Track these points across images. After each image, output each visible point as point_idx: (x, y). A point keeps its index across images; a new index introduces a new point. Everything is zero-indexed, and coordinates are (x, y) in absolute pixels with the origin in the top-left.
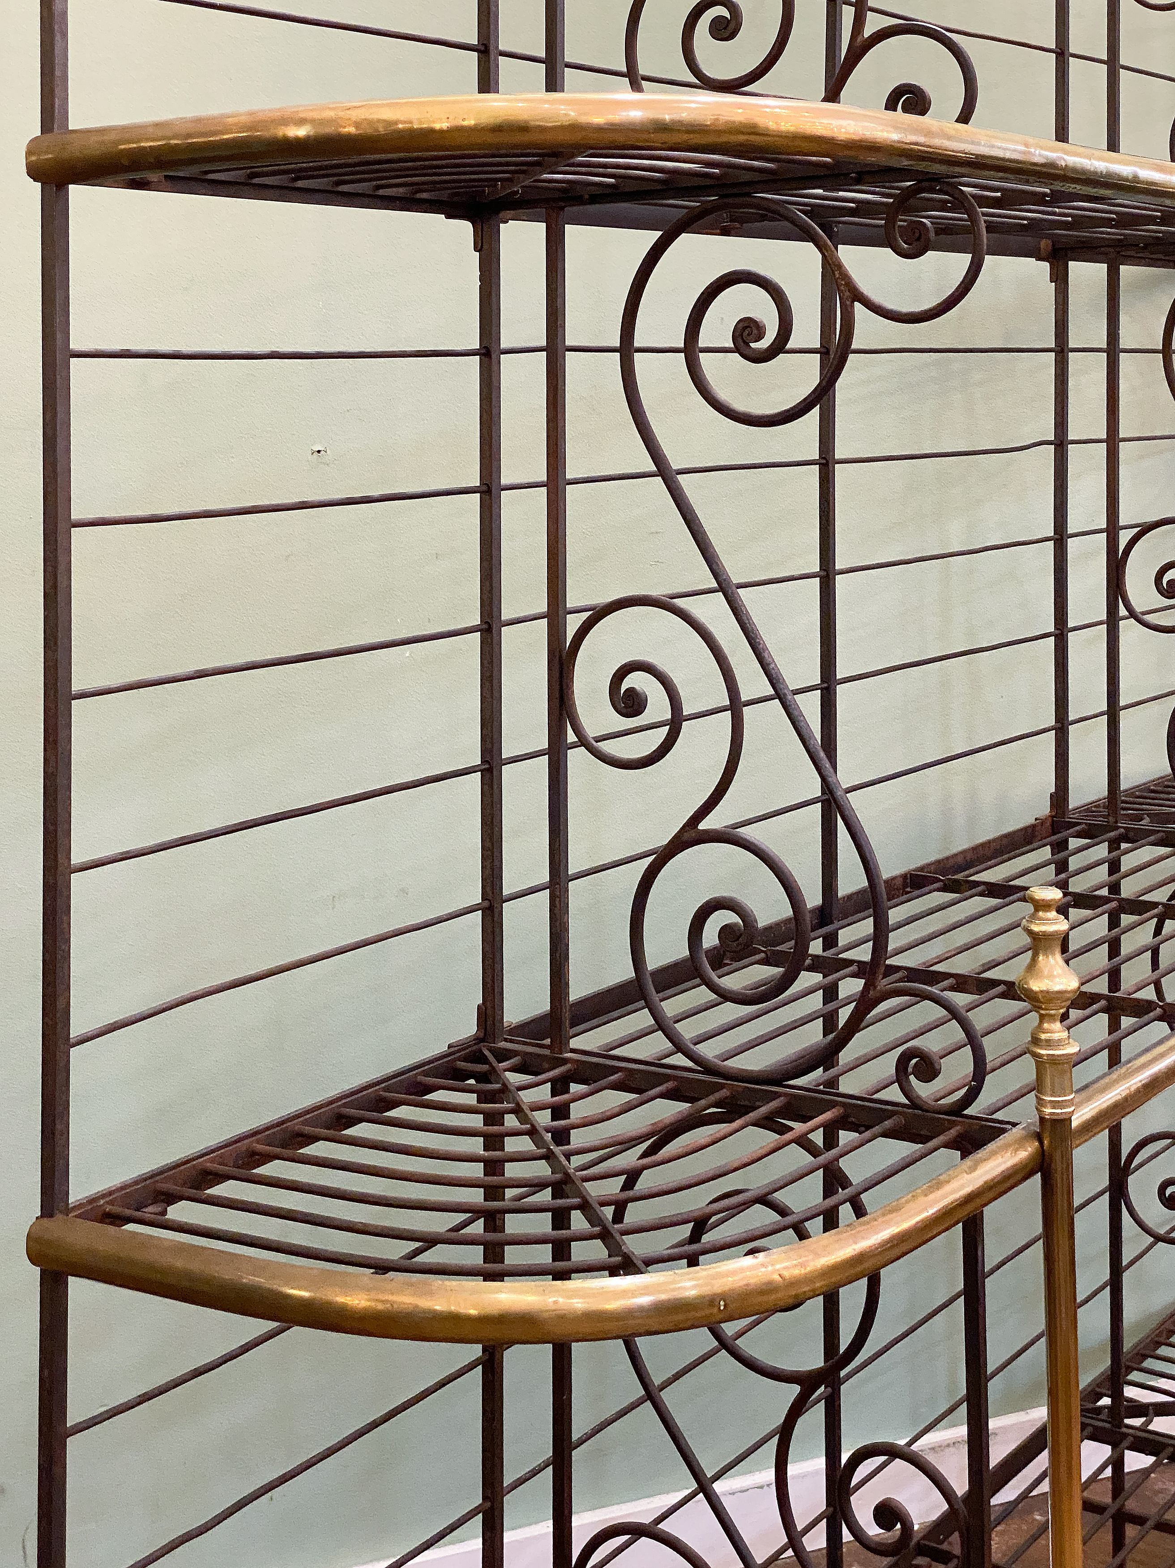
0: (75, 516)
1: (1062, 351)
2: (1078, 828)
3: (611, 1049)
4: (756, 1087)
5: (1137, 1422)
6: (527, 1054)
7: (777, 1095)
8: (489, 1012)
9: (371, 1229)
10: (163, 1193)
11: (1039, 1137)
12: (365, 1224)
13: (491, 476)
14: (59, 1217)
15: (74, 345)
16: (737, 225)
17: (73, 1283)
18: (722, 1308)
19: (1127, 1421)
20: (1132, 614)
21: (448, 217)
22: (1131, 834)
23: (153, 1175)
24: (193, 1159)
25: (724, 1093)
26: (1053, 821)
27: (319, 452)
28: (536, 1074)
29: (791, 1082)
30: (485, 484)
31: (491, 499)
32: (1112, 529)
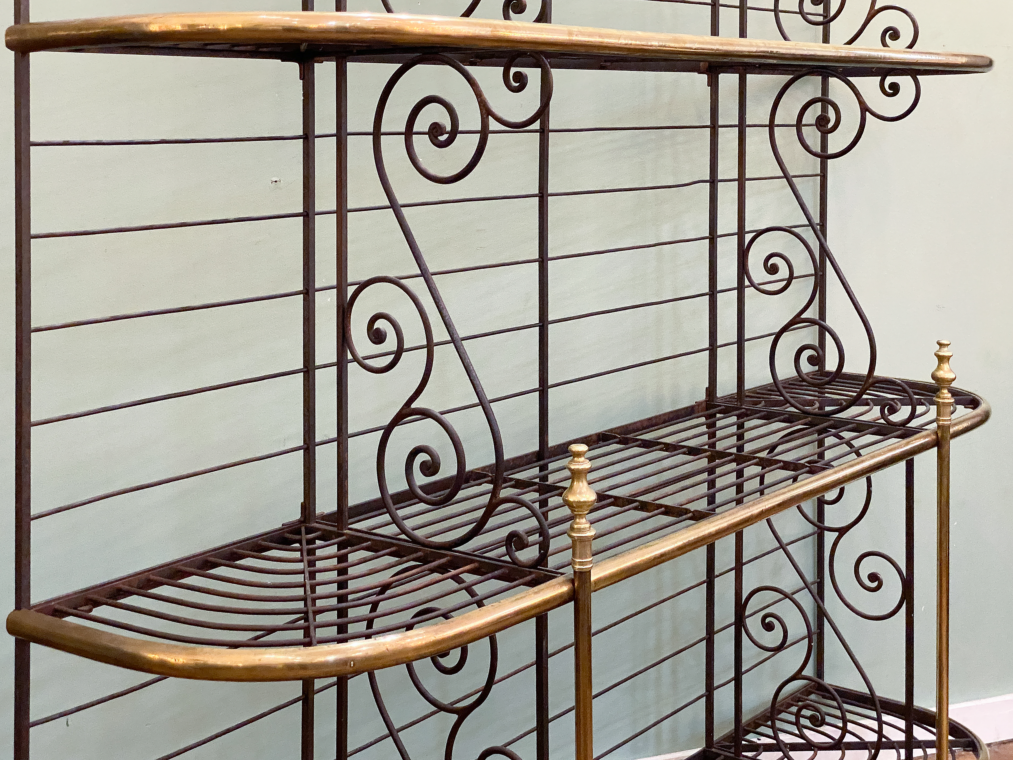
0: (33, 232)
1: (714, 127)
2: (720, 408)
3: (374, 529)
4: (437, 551)
5: (750, 754)
6: (325, 530)
7: (446, 555)
8: (307, 506)
9: (188, 621)
10: (91, 600)
11: (572, 581)
12: (185, 618)
13: (308, 207)
14: (24, 610)
15: (33, 139)
16: (479, 60)
17: (33, 647)
18: (352, 665)
19: (743, 753)
20: (752, 285)
21: (283, 60)
22: (749, 412)
23: (87, 590)
24: (112, 582)
25: (420, 554)
26: (707, 403)
27: (276, 181)
28: (325, 541)
29: (456, 549)
30: (306, 211)
31: (309, 220)
32: (741, 232)
